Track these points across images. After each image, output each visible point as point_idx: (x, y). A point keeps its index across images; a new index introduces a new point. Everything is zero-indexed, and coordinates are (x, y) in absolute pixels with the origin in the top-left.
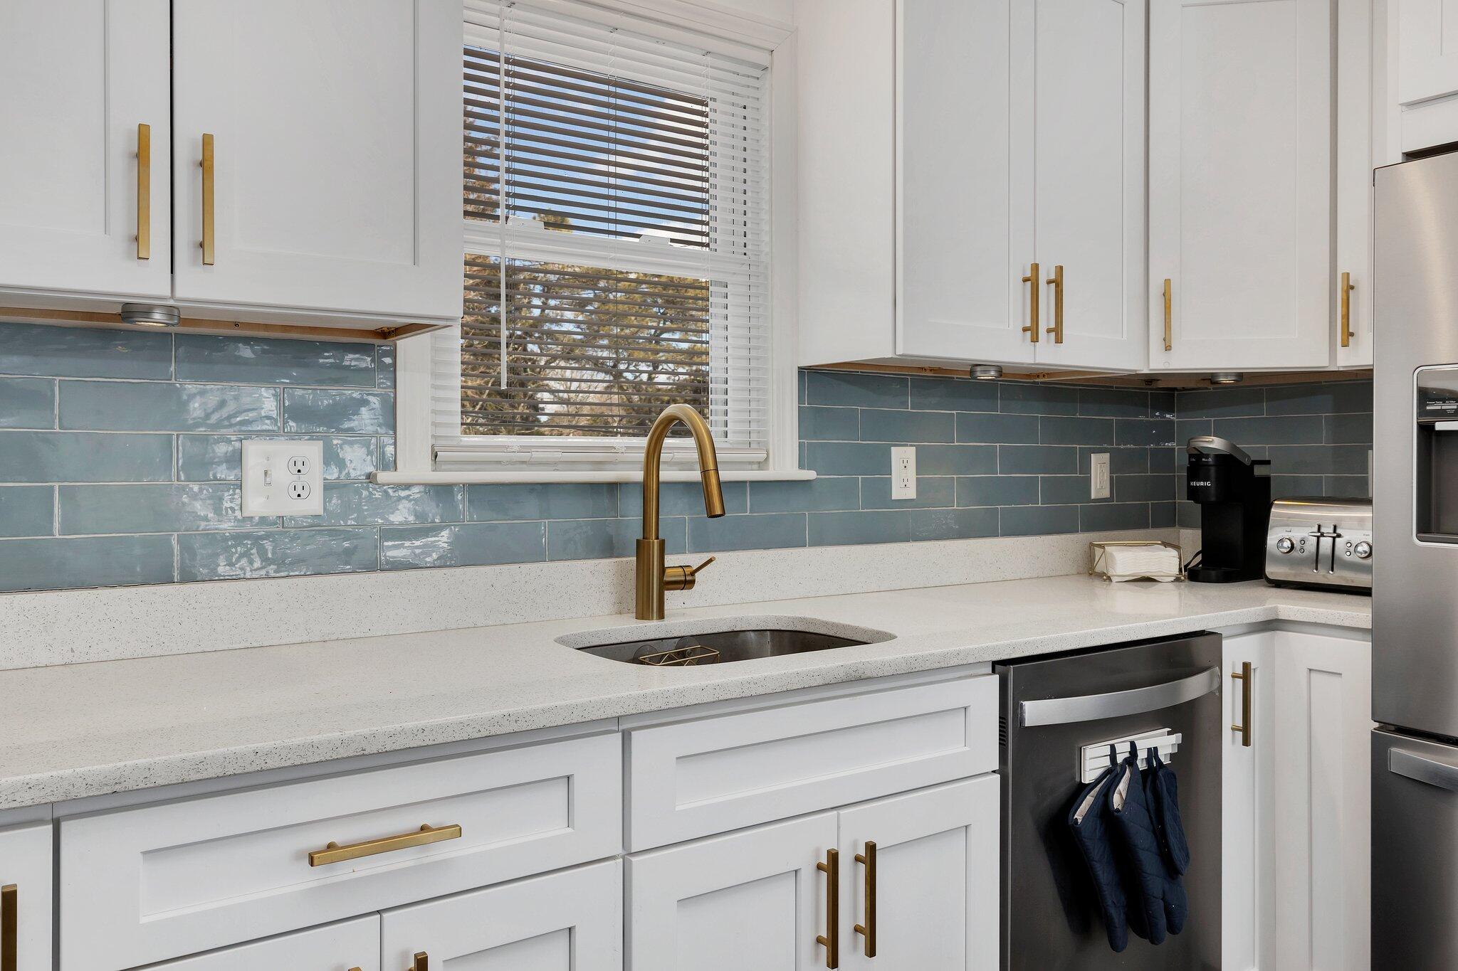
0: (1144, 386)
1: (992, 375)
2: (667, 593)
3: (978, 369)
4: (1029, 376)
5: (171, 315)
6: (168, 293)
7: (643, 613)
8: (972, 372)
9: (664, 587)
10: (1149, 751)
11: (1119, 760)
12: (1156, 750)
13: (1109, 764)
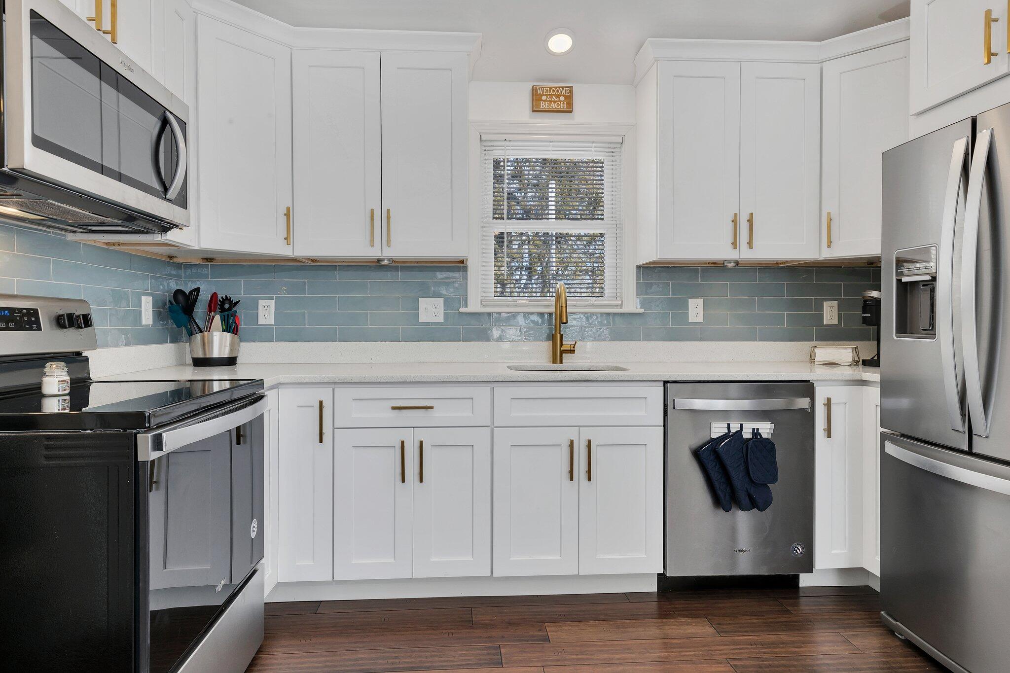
0: (867, 265)
1: (732, 265)
2: (564, 355)
3: (726, 262)
4: (777, 264)
5: (389, 261)
6: (381, 255)
7: (554, 362)
8: (723, 263)
9: (562, 352)
10: (754, 429)
11: (733, 431)
12: (758, 429)
13: (727, 431)
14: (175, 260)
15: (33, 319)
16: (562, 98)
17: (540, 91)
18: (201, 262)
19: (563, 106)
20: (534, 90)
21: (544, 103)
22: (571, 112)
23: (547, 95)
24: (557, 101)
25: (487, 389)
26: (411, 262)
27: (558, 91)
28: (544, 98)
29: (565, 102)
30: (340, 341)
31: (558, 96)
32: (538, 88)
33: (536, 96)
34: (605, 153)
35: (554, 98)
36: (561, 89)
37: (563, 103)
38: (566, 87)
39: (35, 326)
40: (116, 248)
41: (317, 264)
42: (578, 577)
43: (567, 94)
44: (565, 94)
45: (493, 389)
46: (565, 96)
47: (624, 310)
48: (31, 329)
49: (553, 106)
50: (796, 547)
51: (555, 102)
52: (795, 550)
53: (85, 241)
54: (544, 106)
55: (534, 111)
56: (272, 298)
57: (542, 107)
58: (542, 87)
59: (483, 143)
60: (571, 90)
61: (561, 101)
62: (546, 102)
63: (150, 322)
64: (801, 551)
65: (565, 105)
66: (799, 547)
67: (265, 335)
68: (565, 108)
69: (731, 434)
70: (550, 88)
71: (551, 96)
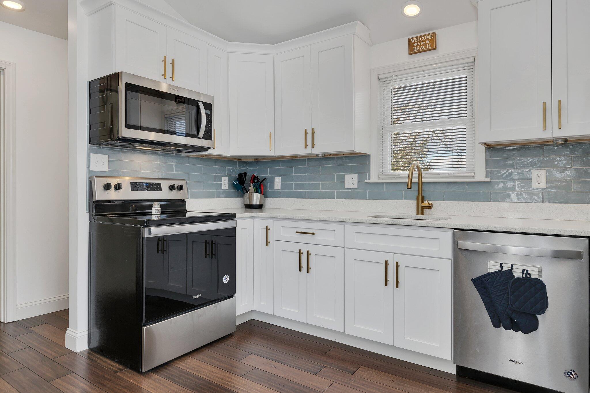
6: (311, 153)
7: (418, 213)
9: (423, 208)
10: (524, 270)
11: (505, 269)
12: (527, 271)
13: (500, 269)
14: (243, 160)
15: (158, 187)
16: (428, 42)
17: (413, 41)
18: (254, 160)
19: (429, 46)
20: (410, 40)
21: (416, 48)
22: (435, 49)
23: (417, 43)
24: (424, 45)
25: (341, 226)
26: (341, 155)
27: (425, 37)
28: (416, 44)
29: (430, 44)
30: (308, 198)
31: (425, 41)
32: (411, 39)
33: (411, 45)
34: (466, 70)
35: (422, 43)
36: (427, 36)
37: (429, 45)
38: (430, 34)
39: (159, 189)
40: (204, 157)
41: (297, 158)
42: (392, 347)
43: (431, 38)
44: (429, 38)
45: (345, 226)
46: (430, 40)
47: (477, 179)
48: (157, 190)
49: (422, 48)
50: (569, 372)
51: (423, 45)
52: (568, 374)
53: (190, 156)
54: (415, 49)
55: (410, 54)
56: (280, 177)
57: (414, 51)
58: (414, 38)
59: (381, 81)
60: (435, 35)
61: (427, 44)
62: (417, 47)
63: (226, 188)
64: (575, 376)
65: (430, 46)
66: (572, 373)
67: (277, 195)
68: (430, 47)
69: (502, 271)
70: (420, 37)
71: (420, 42)
